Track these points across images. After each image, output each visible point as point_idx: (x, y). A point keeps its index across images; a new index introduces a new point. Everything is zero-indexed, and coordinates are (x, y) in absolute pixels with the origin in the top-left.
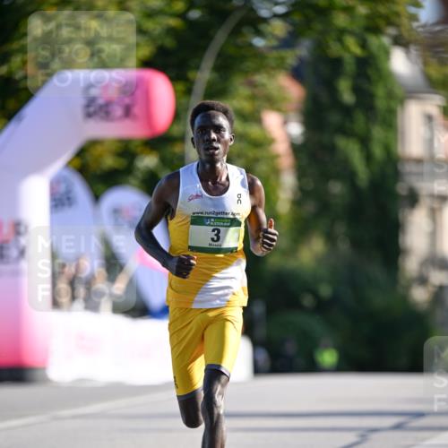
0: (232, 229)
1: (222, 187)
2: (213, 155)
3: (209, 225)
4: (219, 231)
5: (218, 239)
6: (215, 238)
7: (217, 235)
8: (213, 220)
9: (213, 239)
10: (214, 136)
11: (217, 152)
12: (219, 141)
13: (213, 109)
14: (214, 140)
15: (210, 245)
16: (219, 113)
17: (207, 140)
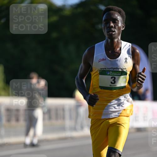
0: (122, 77)
1: (117, 54)
2: (112, 35)
3: (109, 75)
4: (115, 78)
5: (115, 82)
6: (113, 82)
7: (114, 80)
8: (111, 72)
9: (112, 83)
10: (112, 24)
11: (114, 33)
12: (115, 28)
13: (113, 10)
14: (112, 27)
15: (110, 85)
16: (116, 12)
17: (109, 27)
